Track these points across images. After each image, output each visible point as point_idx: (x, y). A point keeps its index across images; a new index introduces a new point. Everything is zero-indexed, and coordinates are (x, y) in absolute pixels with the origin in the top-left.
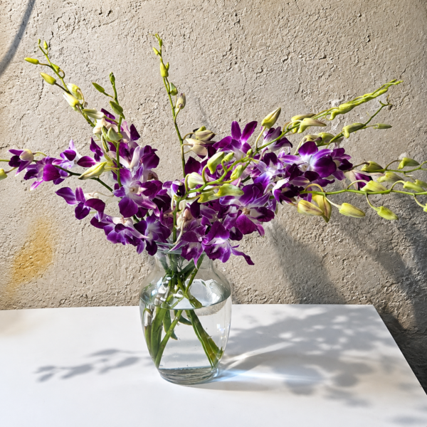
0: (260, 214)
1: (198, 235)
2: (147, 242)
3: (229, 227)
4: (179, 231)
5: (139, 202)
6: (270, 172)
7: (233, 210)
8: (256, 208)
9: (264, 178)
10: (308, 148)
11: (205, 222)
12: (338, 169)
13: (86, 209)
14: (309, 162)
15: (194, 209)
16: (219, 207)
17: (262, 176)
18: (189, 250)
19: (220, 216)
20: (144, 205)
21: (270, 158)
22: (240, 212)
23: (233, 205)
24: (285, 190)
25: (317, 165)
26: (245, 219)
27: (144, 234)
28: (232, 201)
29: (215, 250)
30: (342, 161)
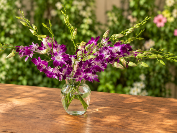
0: (102, 65)
1: (81, 72)
2: (63, 76)
3: (92, 70)
4: (75, 72)
5: (60, 62)
6: (105, 53)
7: (93, 64)
8: (101, 63)
9: (103, 54)
11: (84, 68)
12: (127, 51)
13: (41, 66)
15: (80, 64)
16: (89, 63)
17: (102, 54)
19: (88, 66)
20: (62, 63)
21: (105, 48)
22: (95, 64)
26: (97, 66)
28: (92, 62)
29: (87, 77)
30: (129, 48)
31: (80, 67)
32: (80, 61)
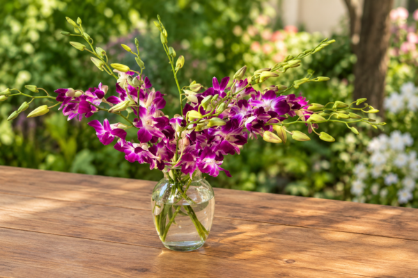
0: (236, 140)
1: (193, 156)
2: (157, 161)
3: (216, 150)
4: (180, 153)
5: (152, 132)
6: (242, 113)
7: (218, 138)
8: (234, 136)
9: (239, 116)
10: (270, 95)
11: (198, 147)
12: (291, 110)
13: (111, 137)
14: (269, 104)
15: (192, 137)
16: (209, 135)
17: (236, 115)
18: (187, 167)
19: (208, 143)
20: (156, 134)
21: (243, 103)
22: (223, 139)
23: (218, 135)
24: (254, 123)
25: (276, 107)
26: (226, 142)
27: (155, 155)
28: (216, 133)
29: (205, 167)
30: (292, 103)
31: (191, 145)
32: (191, 131)
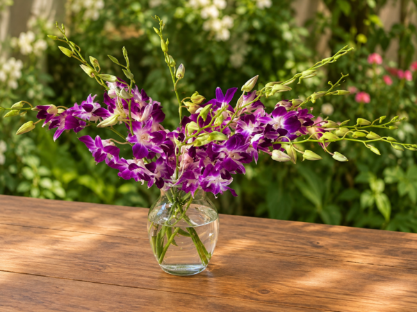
0: (241, 157)
1: (196, 174)
2: (156, 179)
3: (220, 169)
4: (181, 170)
5: (148, 147)
6: (249, 129)
7: (222, 156)
8: (239, 153)
9: (245, 133)
11: (202, 164)
12: (302, 126)
13: (104, 154)
14: (278, 121)
15: (192, 152)
17: (243, 131)
18: (188, 185)
19: (212, 160)
20: (153, 150)
21: (250, 118)
22: (227, 156)
23: (222, 152)
24: (261, 141)
25: (286, 123)
27: (153, 172)
28: (221, 149)
29: (208, 185)
30: (305, 119)
31: (195, 162)
